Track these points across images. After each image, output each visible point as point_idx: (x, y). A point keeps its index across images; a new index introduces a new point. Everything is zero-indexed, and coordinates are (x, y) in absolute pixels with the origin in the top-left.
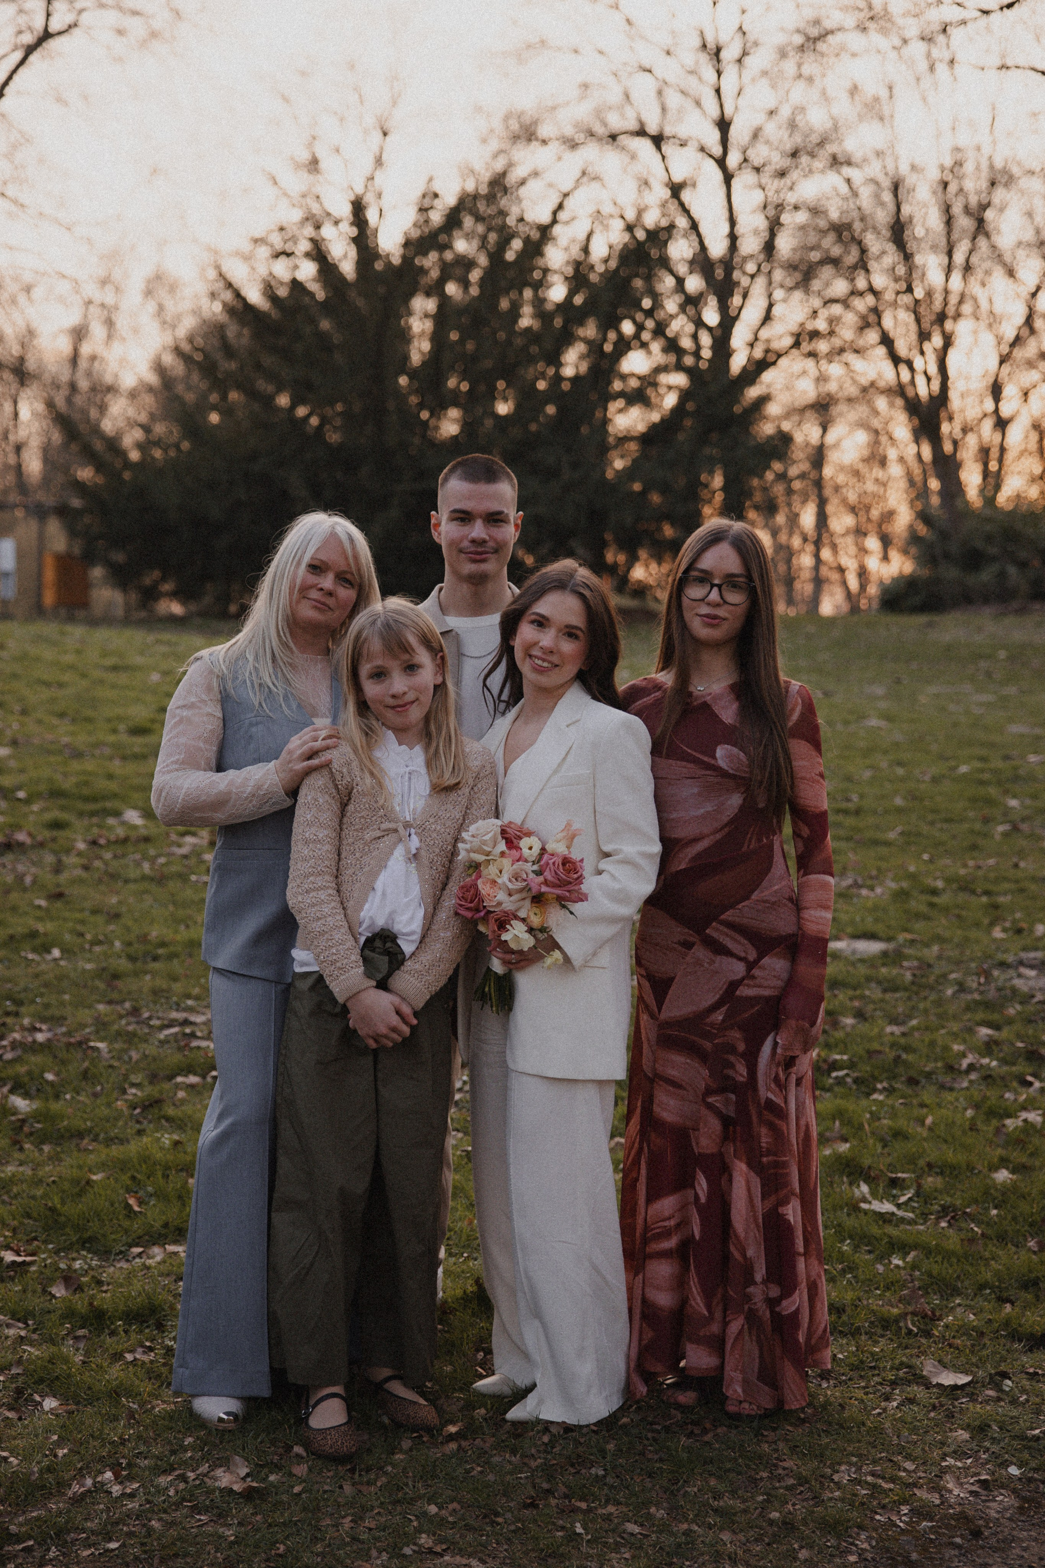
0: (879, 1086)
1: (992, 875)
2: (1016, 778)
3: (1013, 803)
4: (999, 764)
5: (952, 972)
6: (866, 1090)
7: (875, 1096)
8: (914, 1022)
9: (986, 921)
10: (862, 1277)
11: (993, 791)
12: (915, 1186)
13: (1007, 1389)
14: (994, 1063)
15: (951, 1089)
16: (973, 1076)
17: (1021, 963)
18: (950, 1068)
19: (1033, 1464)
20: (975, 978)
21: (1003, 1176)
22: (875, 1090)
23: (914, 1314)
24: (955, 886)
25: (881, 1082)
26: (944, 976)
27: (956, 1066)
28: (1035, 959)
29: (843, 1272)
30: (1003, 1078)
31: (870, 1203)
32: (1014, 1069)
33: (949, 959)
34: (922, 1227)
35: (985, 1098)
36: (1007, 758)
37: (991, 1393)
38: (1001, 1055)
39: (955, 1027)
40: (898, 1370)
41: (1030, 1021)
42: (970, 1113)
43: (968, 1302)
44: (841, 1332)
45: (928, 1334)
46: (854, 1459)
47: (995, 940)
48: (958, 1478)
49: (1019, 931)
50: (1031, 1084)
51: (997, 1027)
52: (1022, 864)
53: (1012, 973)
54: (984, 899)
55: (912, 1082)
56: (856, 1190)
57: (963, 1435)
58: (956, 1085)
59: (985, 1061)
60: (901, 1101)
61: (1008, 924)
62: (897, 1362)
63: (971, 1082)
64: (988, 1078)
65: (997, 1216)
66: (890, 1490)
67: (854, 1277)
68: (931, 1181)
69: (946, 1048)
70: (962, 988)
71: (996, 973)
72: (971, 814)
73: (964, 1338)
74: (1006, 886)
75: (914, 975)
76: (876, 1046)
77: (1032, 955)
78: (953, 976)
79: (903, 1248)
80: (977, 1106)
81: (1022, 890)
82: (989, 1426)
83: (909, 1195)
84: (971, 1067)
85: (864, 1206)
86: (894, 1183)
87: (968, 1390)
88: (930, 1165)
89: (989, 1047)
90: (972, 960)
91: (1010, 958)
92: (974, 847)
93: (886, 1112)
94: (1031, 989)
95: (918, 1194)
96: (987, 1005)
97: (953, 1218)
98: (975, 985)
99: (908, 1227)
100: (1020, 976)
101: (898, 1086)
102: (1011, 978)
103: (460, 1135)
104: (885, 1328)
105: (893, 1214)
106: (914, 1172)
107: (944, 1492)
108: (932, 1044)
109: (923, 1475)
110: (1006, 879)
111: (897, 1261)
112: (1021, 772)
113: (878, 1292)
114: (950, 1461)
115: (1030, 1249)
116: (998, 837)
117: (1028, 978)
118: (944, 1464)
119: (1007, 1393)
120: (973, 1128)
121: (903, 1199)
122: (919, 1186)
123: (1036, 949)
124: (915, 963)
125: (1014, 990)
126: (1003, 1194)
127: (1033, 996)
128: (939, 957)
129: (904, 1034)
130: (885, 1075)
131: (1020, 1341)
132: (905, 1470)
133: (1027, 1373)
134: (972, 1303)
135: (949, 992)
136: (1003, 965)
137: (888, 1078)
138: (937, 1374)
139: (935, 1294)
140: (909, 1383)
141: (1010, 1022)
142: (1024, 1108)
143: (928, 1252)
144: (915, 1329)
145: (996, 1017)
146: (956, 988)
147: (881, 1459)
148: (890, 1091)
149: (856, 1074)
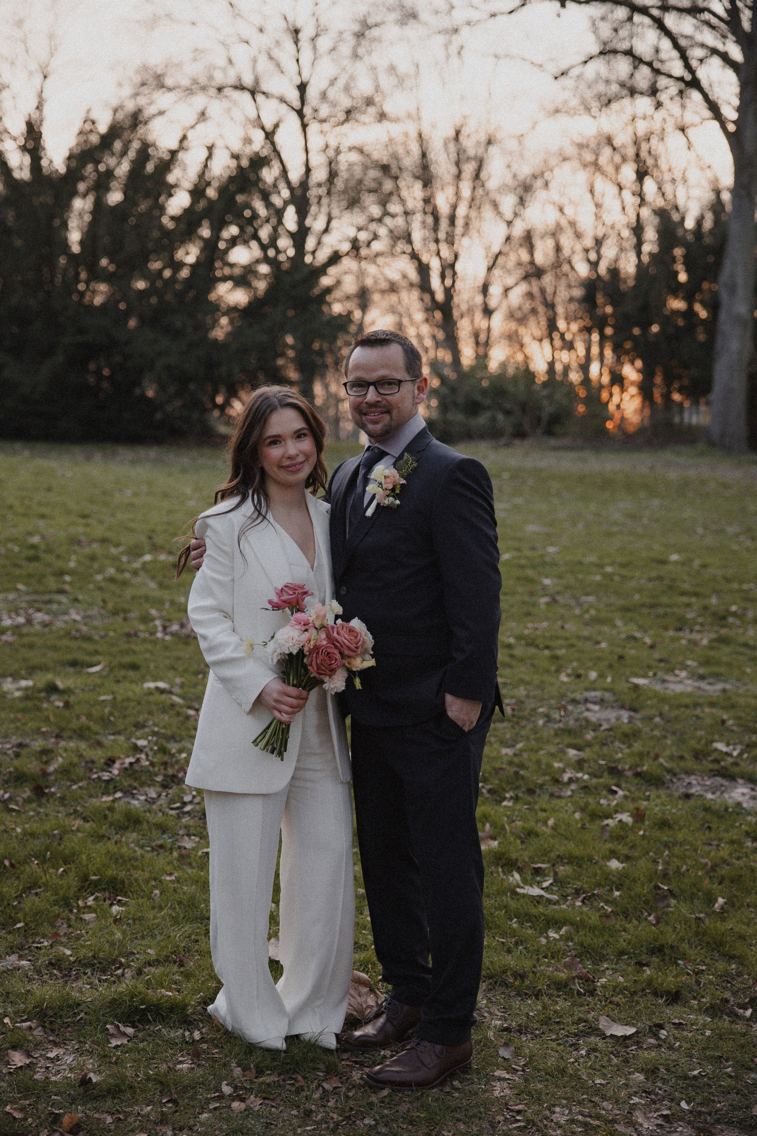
0: (508, 795)
1: (547, 634)
2: (544, 564)
3: (547, 582)
4: (529, 553)
5: (539, 707)
6: (498, 798)
7: (505, 803)
8: (519, 746)
9: (553, 668)
10: (531, 948)
11: (530, 573)
12: (552, 874)
13: (663, 1037)
14: (586, 777)
15: (559, 797)
16: (573, 786)
17: (586, 701)
18: (556, 781)
19: (699, 1099)
20: (557, 711)
21: (614, 864)
22: (505, 799)
23: (579, 978)
24: (523, 642)
25: (508, 792)
26: (534, 710)
27: (561, 779)
28: (596, 697)
29: (517, 944)
30: (596, 788)
31: (522, 888)
32: (602, 780)
33: (535, 697)
34: (564, 906)
35: (587, 804)
36: (533, 548)
37: (652, 1041)
38: (590, 770)
39: (552, 749)
40: (577, 1024)
41: (604, 744)
42: (577, 815)
43: (614, 966)
44: (526, 994)
45: (592, 993)
46: (564, 1102)
47: (563, 683)
48: (645, 1113)
49: (579, 676)
50: (615, 792)
51: (579, 748)
52: (567, 626)
53: (582, 708)
54: (547, 652)
55: (531, 792)
56: (511, 879)
57: (640, 1077)
58: (563, 794)
59: (580, 775)
60: (526, 807)
61: (569, 671)
62: (576, 1018)
63: (572, 791)
64: (586, 788)
65: (620, 896)
66: (599, 1126)
67: (525, 948)
68: (561, 869)
69: (549, 766)
70: (548, 718)
71: (570, 708)
72: (520, 589)
73: (620, 996)
74: (560, 642)
75: (513, 710)
76: (498, 765)
77: (593, 694)
78: (541, 710)
79: (556, 923)
80: (582, 810)
81: (572, 646)
82: (658, 1069)
83: (550, 881)
84: (571, 780)
85: (518, 890)
86: (537, 871)
87: (635, 1039)
88: (559, 856)
89: (579, 765)
90: (552, 698)
91: (578, 696)
92: (528, 614)
93: (517, 816)
94: (599, 720)
95: (555, 881)
96: (569, 732)
97: (585, 898)
98: (557, 716)
99: (556, 907)
100: (588, 710)
101: (520, 795)
102: (582, 713)
103: (197, 839)
104: (558, 990)
105: (541, 896)
106: (549, 862)
107: (637, 1126)
108: (538, 762)
109: (618, 1112)
110: (558, 638)
111: (553, 934)
112: (547, 559)
113: (546, 960)
114: (636, 1100)
115: (650, 922)
116: (543, 607)
117: (595, 712)
118: (632, 1102)
119: (664, 1041)
120: (583, 827)
121: (545, 885)
122: (556, 874)
123: (594, 690)
124: (513, 701)
125: (587, 721)
126: (619, 879)
127: (601, 725)
128: (528, 696)
129: (515, 755)
130: (509, 787)
131: (662, 997)
132: (604, 1109)
133: (674, 1024)
134: (617, 967)
135: (541, 722)
136: (574, 702)
137: (511, 789)
138: (609, 1027)
139: (588, 960)
140: (588, 1034)
141: (589, 745)
142: (616, 812)
143: (577, 926)
144: (582, 990)
145: (578, 741)
146: (545, 719)
147: (583, 1100)
148: (516, 799)
149: (489, 787)
